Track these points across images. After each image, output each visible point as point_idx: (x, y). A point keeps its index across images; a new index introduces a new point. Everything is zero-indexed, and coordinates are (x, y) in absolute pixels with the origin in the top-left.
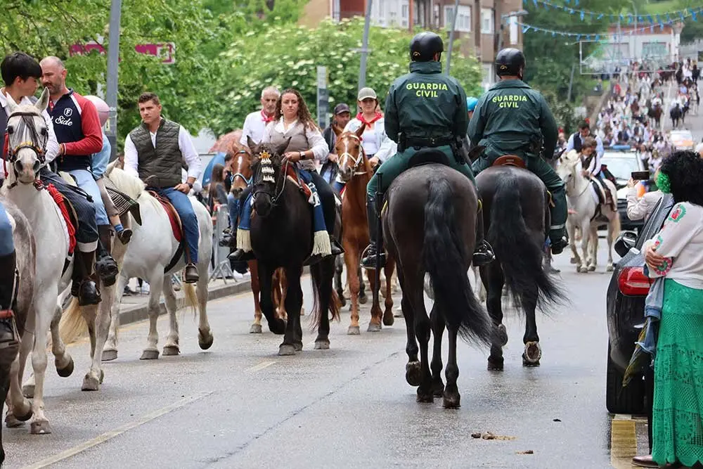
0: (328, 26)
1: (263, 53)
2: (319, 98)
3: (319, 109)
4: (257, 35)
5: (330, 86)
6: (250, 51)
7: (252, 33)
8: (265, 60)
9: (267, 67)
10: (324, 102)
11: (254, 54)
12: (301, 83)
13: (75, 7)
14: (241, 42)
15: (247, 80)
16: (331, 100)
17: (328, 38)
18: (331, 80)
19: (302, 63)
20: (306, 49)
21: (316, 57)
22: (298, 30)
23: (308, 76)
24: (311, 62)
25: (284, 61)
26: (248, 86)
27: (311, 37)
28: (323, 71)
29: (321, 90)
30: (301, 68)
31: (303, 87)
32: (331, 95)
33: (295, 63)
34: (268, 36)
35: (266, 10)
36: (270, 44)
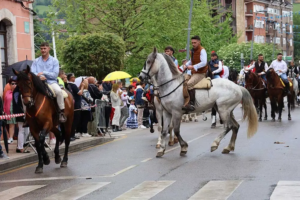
0: (243, 44)
1: (228, 51)
2: (242, 61)
3: (241, 64)
4: (226, 46)
5: (244, 58)
6: (224, 50)
7: (225, 46)
8: (228, 52)
9: (229, 54)
10: (243, 62)
11: (225, 51)
12: (237, 58)
13: (179, 41)
14: (222, 48)
15: (224, 57)
16: (245, 61)
17: (243, 46)
18: (244, 56)
19: (237, 53)
20: (238, 49)
21: (241, 51)
22: (236, 45)
23: (239, 56)
24: (239, 52)
25: (233, 52)
26: (224, 59)
27: (239, 46)
28: (242, 55)
29: (242, 59)
30: (237, 54)
31: (238, 59)
32: (245, 60)
33: (236, 53)
34: (229, 46)
35: (229, 40)
36: (230, 48)
